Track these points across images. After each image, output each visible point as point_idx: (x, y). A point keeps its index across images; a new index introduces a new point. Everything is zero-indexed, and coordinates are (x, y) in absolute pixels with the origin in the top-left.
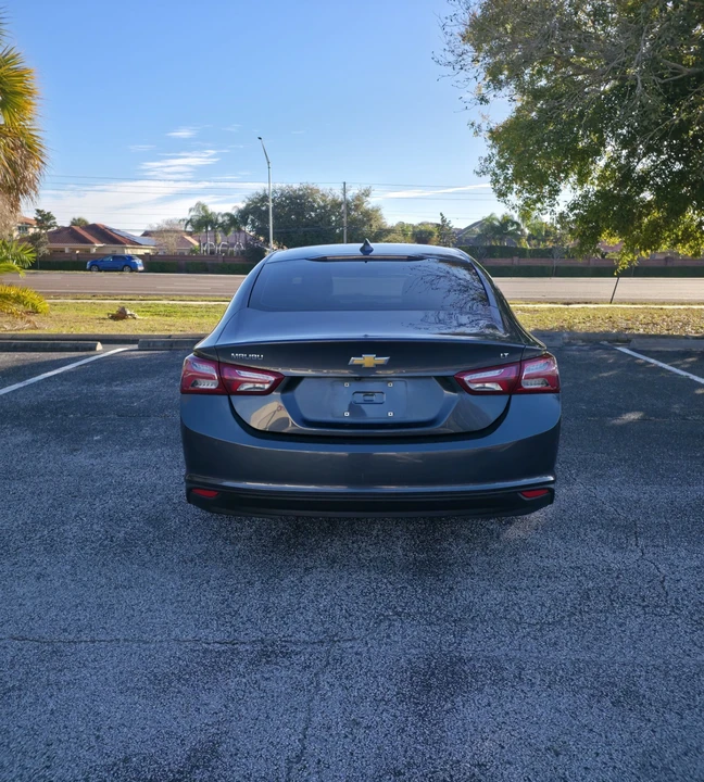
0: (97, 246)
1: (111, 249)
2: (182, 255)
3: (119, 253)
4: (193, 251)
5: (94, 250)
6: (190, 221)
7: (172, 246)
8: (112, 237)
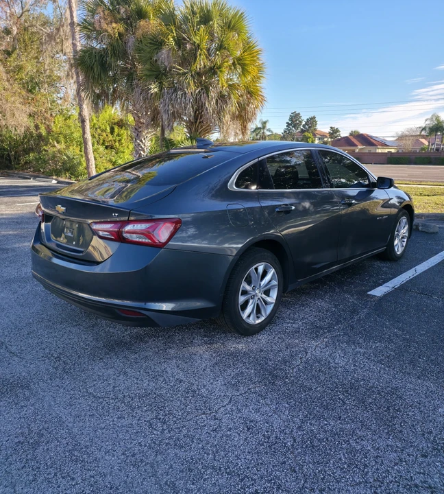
0: (360, 147)
1: (368, 149)
2: (415, 152)
3: (373, 151)
4: (422, 149)
5: (357, 151)
6: (424, 129)
7: (409, 146)
8: (370, 141)
